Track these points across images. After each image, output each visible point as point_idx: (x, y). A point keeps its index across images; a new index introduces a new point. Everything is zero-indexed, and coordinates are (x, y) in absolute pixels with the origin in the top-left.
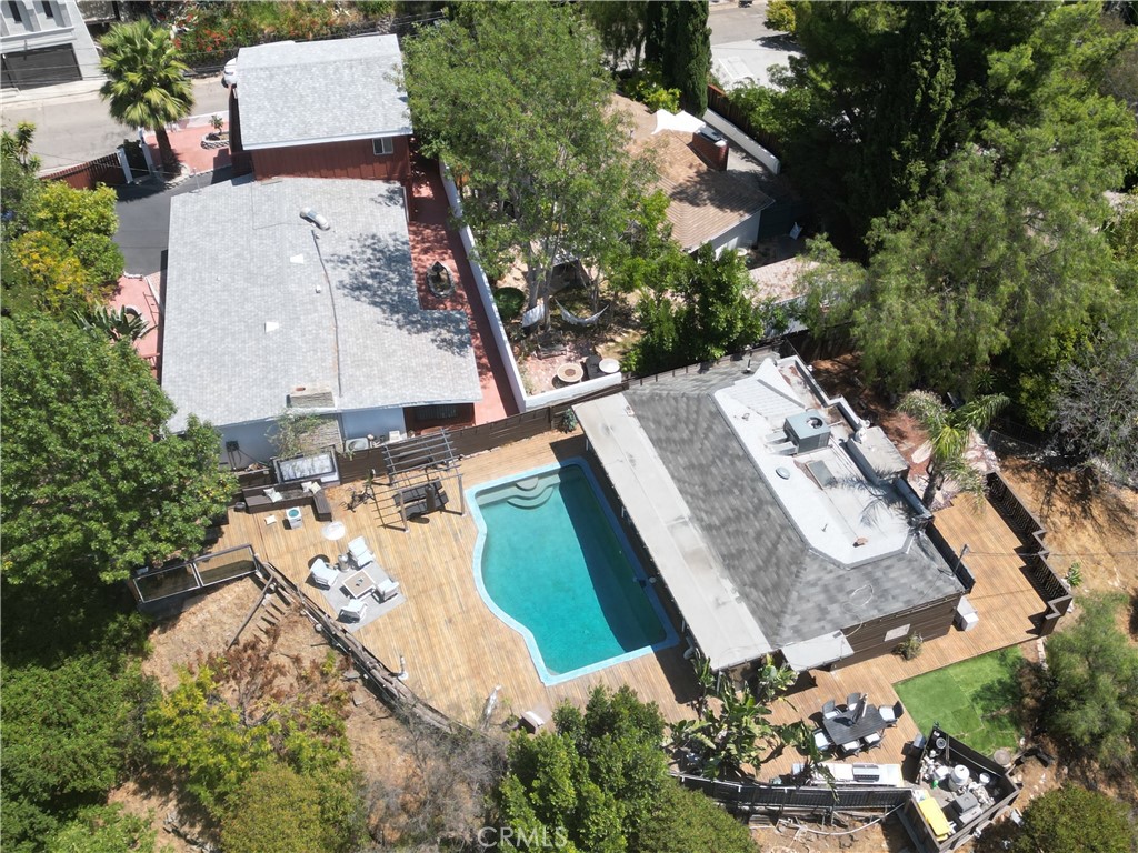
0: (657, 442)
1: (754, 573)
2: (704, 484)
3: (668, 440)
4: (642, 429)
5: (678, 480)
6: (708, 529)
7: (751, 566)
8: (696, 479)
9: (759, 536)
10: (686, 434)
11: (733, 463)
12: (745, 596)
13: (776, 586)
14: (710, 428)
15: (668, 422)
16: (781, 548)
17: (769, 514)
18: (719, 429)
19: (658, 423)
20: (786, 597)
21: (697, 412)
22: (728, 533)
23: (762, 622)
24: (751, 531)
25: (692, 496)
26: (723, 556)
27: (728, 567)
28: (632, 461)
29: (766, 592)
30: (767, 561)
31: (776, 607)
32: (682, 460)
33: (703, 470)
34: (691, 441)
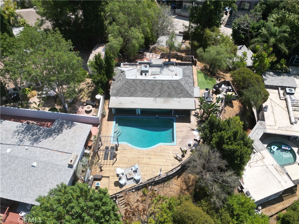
0: (130, 96)
1: (176, 93)
2: (148, 92)
3: (132, 93)
4: (124, 97)
5: (143, 96)
6: (159, 96)
7: (174, 93)
8: (146, 93)
9: (168, 88)
10: (133, 89)
11: (148, 84)
12: (179, 97)
13: (182, 90)
14: (136, 84)
15: (127, 91)
16: (174, 85)
17: (165, 83)
18: (138, 82)
19: (126, 93)
20: (185, 90)
21: (130, 84)
22: (163, 93)
23: (187, 97)
24: (166, 89)
25: (149, 95)
26: (168, 97)
27: (171, 97)
28: (133, 102)
29: (181, 93)
30: (175, 89)
31: (186, 93)
32: (139, 93)
33: (145, 90)
34: (136, 89)
